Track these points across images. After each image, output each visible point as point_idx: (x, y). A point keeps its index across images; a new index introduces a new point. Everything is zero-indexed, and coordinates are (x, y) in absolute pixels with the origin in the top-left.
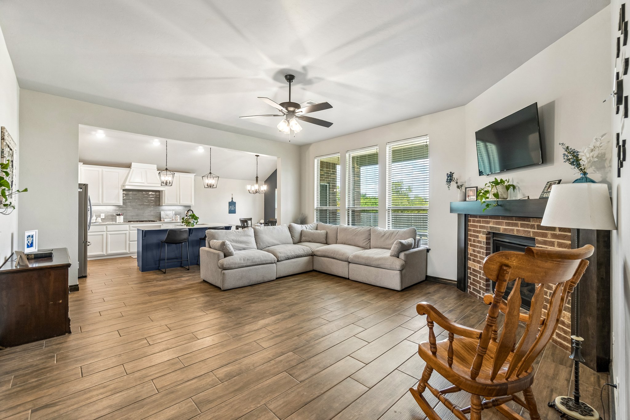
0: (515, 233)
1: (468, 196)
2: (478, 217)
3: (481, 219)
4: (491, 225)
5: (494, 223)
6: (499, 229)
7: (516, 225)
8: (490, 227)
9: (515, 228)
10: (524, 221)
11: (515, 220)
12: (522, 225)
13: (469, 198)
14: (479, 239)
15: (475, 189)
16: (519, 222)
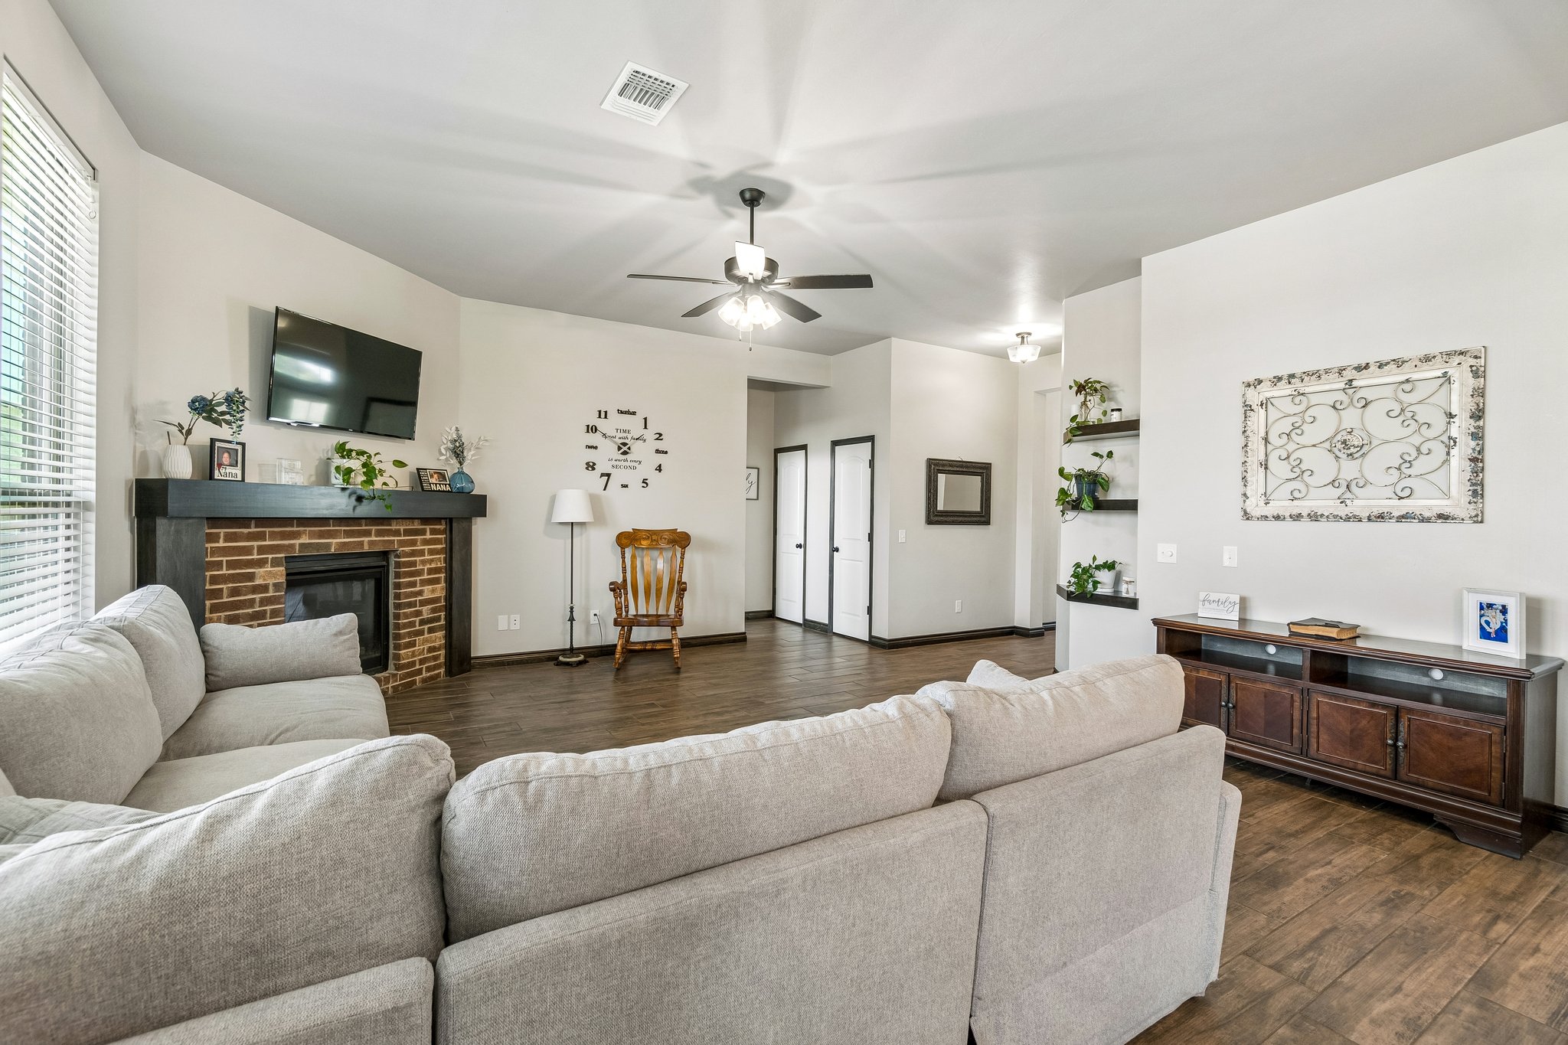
0: (366, 548)
1: (220, 465)
2: (253, 525)
3: (267, 530)
4: (305, 540)
5: (312, 535)
6: (329, 545)
7: (368, 533)
8: (301, 545)
9: (366, 539)
10: (382, 525)
11: (366, 526)
12: (379, 533)
13: (223, 471)
14: (257, 582)
15: (239, 448)
16: (374, 528)
